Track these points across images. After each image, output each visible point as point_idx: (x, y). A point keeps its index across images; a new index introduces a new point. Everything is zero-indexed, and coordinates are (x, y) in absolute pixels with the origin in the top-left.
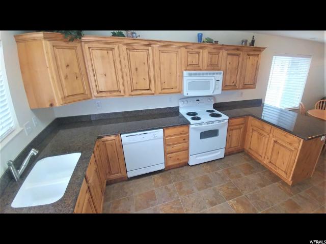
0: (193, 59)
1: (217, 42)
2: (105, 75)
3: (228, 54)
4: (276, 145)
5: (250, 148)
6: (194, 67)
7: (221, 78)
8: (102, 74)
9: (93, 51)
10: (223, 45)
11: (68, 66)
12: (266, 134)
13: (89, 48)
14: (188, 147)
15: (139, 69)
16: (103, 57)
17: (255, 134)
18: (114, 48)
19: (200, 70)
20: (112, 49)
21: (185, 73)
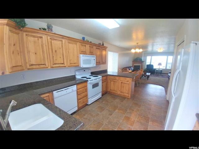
0: (83, 48)
1: (91, 42)
2: (36, 53)
3: (96, 48)
4: (122, 84)
5: (111, 90)
6: (84, 53)
7: (95, 59)
8: (33, 53)
9: (28, 37)
10: (94, 44)
11: (14, 45)
12: (117, 81)
13: (26, 35)
14: (87, 94)
15: (57, 51)
16: (35, 42)
17: (112, 82)
18: (42, 37)
19: (86, 54)
20: (41, 37)
21: (81, 55)
